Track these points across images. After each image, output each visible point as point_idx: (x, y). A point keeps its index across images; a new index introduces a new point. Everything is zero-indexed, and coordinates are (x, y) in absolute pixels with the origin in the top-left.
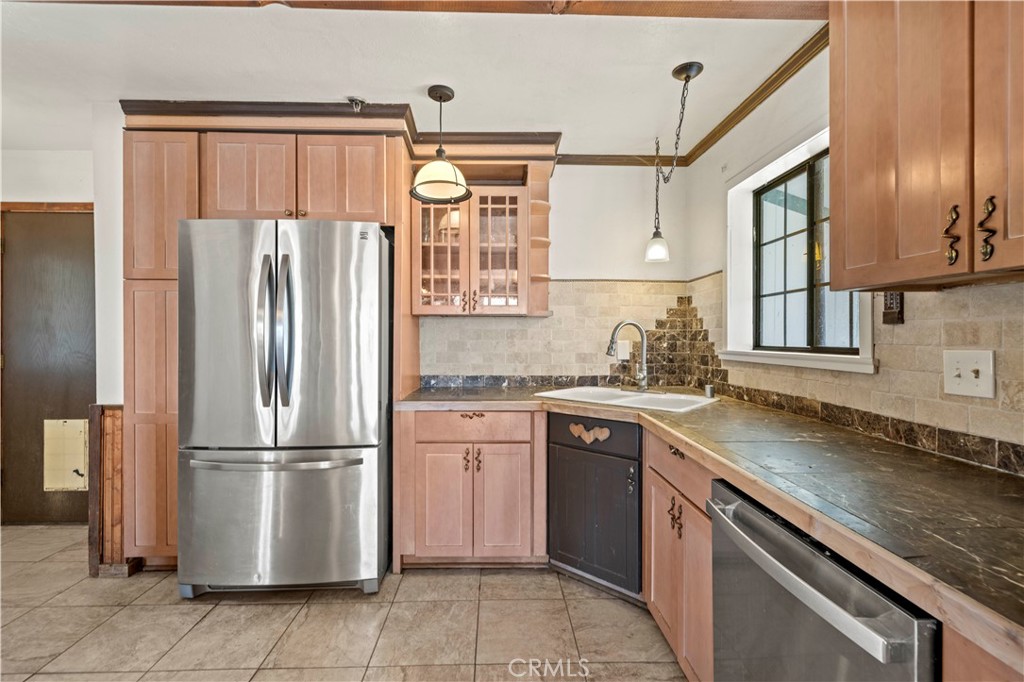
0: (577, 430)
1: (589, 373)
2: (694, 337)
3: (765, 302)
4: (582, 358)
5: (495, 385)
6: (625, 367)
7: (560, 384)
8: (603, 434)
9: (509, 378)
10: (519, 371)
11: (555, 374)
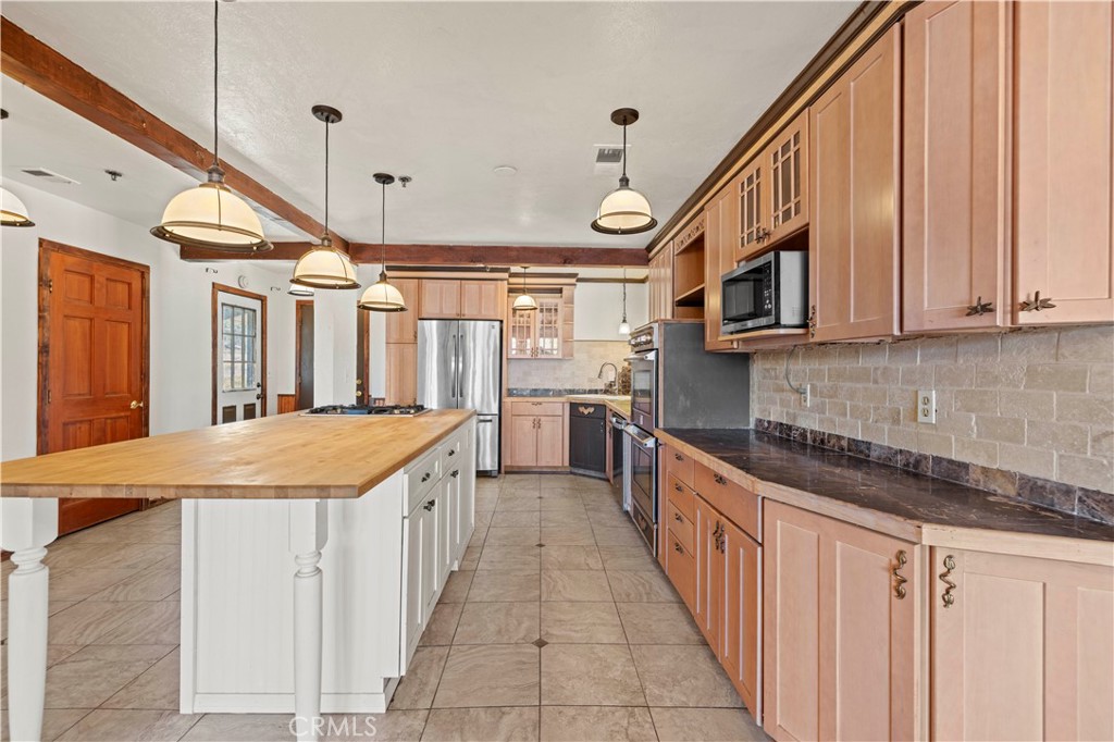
0: (582, 409)
1: (594, 388)
5: (546, 392)
6: (611, 385)
7: (578, 392)
8: (591, 410)
9: (553, 389)
10: (559, 386)
11: (577, 388)
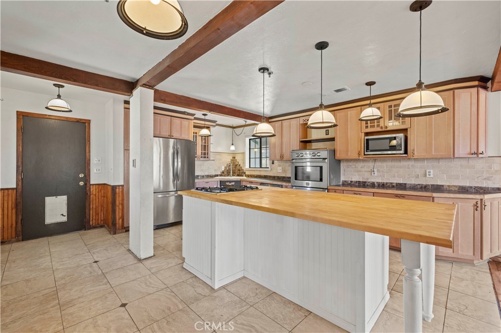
0: (228, 183)
1: (217, 174)
2: (236, 165)
3: (251, 159)
4: (215, 170)
6: (223, 172)
8: (233, 183)
9: (201, 176)
